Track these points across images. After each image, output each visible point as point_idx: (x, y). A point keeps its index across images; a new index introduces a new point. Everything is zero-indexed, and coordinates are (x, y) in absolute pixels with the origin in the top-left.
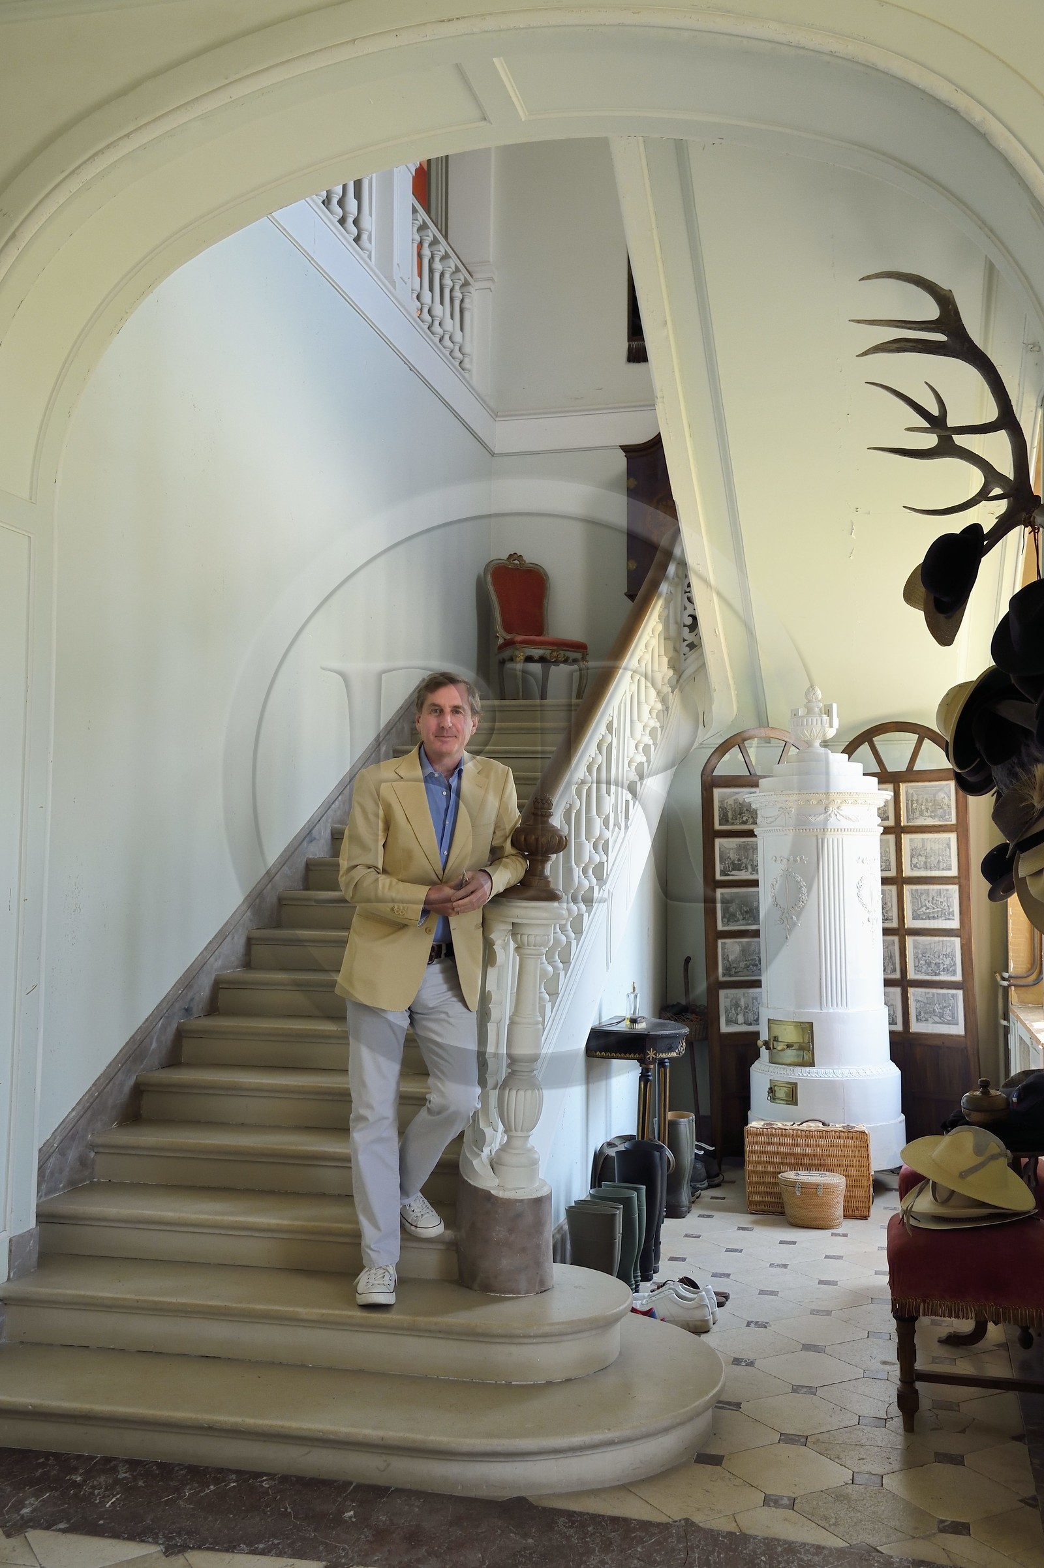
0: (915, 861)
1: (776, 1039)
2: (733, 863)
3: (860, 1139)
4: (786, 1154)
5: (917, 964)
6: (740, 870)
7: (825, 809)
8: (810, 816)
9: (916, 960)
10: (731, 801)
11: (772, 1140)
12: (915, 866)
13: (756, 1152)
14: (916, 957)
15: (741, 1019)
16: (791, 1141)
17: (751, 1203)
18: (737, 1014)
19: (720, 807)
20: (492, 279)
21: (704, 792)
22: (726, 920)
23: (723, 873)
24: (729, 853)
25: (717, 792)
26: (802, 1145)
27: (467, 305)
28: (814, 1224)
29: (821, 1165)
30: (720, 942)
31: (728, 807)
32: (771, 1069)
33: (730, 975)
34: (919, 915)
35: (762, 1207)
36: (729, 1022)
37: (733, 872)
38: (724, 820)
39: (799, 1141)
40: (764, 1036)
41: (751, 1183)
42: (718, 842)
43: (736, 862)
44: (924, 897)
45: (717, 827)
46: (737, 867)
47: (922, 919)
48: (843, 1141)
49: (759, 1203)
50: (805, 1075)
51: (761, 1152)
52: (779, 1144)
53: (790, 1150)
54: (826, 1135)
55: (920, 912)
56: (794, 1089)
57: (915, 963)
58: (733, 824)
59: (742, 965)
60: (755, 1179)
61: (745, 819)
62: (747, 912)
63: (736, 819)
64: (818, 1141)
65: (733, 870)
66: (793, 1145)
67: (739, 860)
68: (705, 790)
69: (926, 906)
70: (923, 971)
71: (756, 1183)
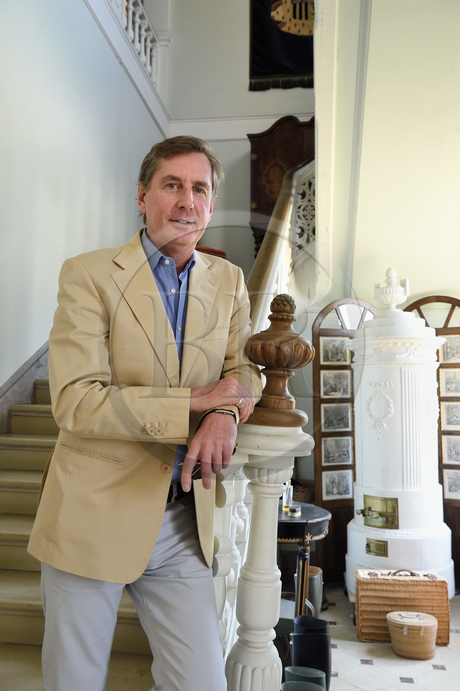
0: (449, 386)
1: (370, 509)
2: (331, 387)
3: (442, 587)
4: (388, 598)
5: (449, 454)
6: (336, 391)
7: (407, 349)
8: (396, 354)
9: (449, 451)
10: (330, 346)
11: (377, 587)
12: (449, 390)
13: (366, 597)
14: (450, 450)
15: (335, 491)
16: (392, 588)
17: (363, 634)
18: (333, 488)
19: (324, 350)
20: (169, 40)
21: (314, 340)
22: (327, 425)
23: (326, 393)
24: (329, 380)
25: (322, 339)
26: (400, 592)
27: (154, 53)
28: (416, 656)
29: (413, 606)
30: (323, 439)
31: (329, 350)
32: (367, 530)
33: (329, 462)
34: (452, 422)
35: (371, 637)
36: (328, 493)
37: (332, 393)
38: (326, 358)
39: (397, 588)
40: (359, 505)
41: (363, 619)
42: (323, 373)
43: (334, 386)
44: (454, 410)
45: (322, 363)
46: (334, 390)
47: (454, 424)
48: (429, 589)
49: (368, 634)
50: (393, 535)
51: (370, 597)
52: (383, 591)
53: (391, 595)
54: (417, 583)
55: (451, 420)
56: (385, 546)
57: (448, 453)
58: (332, 361)
59: (337, 455)
60: (365, 617)
61: (339, 358)
62: (340, 420)
63: (334, 358)
64: (411, 589)
65: (332, 391)
66: (393, 591)
67: (335, 385)
68: (315, 338)
69: (456, 416)
70: (454, 458)
71: (367, 619)
